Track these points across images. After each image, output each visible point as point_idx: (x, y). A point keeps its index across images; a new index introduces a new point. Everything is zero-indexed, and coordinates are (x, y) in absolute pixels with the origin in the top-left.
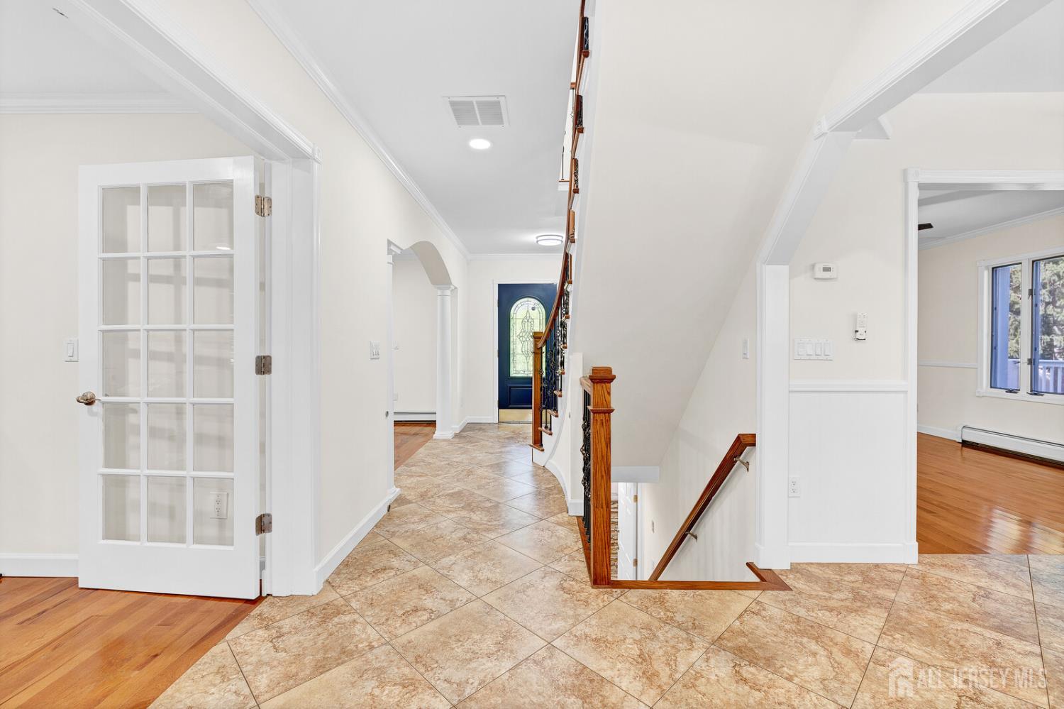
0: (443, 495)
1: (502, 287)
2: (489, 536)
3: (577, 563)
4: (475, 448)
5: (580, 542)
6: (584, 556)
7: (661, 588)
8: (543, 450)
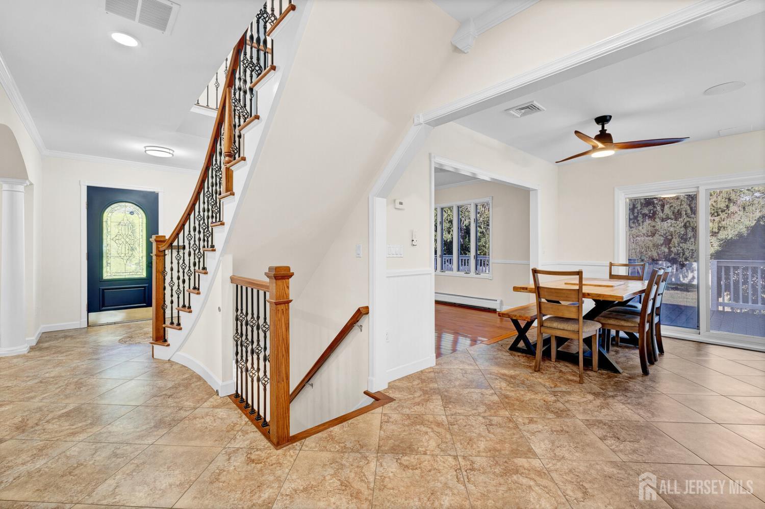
0: (53, 419)
1: (92, 190)
2: (146, 442)
3: (252, 435)
4: (70, 357)
5: (244, 416)
6: (254, 427)
7: (326, 429)
8: (168, 345)
